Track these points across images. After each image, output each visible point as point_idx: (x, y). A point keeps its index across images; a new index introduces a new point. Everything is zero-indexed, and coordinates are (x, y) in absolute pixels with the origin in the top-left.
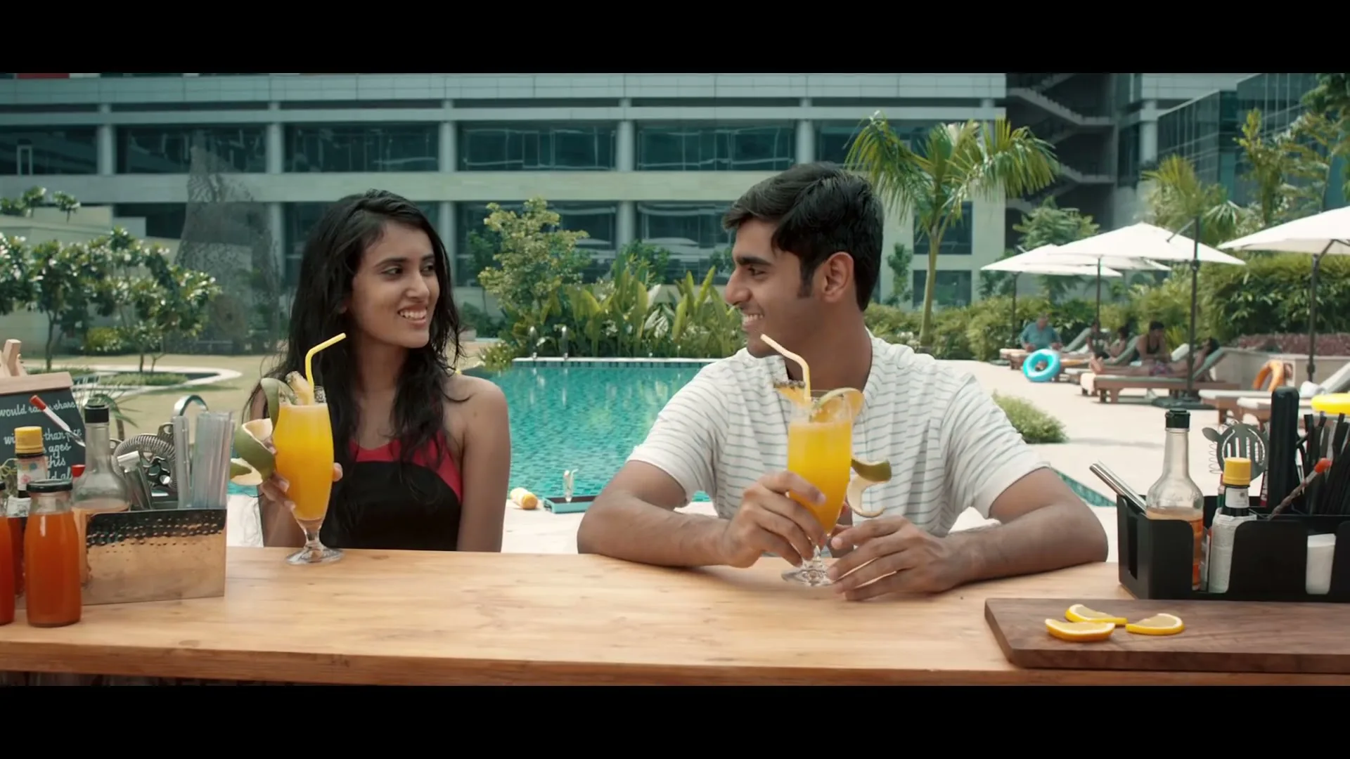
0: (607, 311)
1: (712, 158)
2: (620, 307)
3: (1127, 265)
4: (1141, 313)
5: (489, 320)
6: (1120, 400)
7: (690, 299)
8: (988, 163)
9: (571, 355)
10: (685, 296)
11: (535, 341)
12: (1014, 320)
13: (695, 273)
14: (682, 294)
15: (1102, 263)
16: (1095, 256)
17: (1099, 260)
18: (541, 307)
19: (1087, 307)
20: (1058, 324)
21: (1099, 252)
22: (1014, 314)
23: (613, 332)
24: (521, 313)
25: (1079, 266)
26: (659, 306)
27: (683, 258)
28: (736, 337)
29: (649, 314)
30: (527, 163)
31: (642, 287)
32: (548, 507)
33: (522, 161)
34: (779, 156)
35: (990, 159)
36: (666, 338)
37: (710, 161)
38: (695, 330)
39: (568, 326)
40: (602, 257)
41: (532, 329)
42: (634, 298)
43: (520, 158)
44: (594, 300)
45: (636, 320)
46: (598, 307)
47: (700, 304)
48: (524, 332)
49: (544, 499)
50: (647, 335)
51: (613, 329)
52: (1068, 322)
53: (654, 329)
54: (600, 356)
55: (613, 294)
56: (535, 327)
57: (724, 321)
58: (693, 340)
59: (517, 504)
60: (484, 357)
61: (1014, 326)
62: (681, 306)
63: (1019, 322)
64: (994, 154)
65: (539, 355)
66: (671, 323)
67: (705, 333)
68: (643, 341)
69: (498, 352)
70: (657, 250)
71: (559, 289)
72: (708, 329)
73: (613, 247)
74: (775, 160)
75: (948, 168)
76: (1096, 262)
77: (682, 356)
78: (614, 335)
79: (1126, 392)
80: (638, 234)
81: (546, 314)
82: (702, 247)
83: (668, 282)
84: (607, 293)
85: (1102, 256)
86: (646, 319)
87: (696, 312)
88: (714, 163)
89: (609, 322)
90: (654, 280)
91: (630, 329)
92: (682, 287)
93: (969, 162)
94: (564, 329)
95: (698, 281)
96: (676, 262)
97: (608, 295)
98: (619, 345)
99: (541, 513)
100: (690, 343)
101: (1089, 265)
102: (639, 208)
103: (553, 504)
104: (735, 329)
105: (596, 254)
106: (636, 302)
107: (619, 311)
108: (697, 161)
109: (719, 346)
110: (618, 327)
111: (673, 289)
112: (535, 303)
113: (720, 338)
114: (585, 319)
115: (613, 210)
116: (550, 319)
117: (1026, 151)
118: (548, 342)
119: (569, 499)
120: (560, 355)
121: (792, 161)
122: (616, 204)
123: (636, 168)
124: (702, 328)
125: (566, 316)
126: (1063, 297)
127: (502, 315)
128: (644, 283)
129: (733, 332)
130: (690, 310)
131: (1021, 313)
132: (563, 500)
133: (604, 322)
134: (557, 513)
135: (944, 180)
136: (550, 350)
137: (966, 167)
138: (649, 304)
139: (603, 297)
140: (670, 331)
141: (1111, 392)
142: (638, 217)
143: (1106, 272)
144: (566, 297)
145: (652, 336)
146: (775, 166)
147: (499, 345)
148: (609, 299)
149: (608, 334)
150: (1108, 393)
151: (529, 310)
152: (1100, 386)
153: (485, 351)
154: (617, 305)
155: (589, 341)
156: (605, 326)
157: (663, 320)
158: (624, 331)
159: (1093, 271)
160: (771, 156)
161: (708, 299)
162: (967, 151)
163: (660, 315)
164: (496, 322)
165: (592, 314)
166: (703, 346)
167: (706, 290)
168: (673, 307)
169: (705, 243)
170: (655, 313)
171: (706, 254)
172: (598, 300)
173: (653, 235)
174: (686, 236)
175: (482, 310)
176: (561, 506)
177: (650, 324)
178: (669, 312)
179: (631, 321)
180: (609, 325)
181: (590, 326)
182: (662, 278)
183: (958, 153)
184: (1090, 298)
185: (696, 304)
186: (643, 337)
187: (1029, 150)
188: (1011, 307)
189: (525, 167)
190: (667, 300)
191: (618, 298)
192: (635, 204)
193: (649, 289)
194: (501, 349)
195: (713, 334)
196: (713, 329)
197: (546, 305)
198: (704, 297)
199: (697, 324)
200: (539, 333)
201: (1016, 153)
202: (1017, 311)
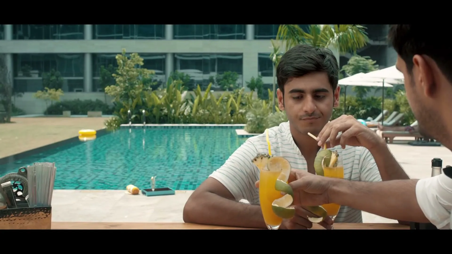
0: (163, 103)
1: (208, 33)
2: (169, 101)
3: (396, 82)
4: (401, 103)
5: (107, 107)
6: (394, 142)
7: (200, 98)
8: (336, 37)
9: (147, 123)
10: (198, 97)
11: (130, 116)
12: (345, 106)
13: (201, 85)
14: (197, 96)
15: (385, 81)
16: (382, 78)
17: (383, 80)
18: (133, 101)
19: (377, 101)
20: (365, 108)
21: (384, 77)
22: (345, 104)
23: (165, 113)
24: (124, 105)
25: (374, 82)
26: (187, 101)
27: (196, 79)
28: (221, 115)
29: (182, 104)
30: (125, 35)
31: (179, 92)
32: (144, 193)
33: (122, 35)
34: (238, 32)
35: (337, 35)
36: (189, 115)
37: (207, 35)
38: (203, 111)
39: (146, 110)
40: (160, 78)
41: (129, 111)
42: (175, 97)
43: (121, 33)
44: (157, 98)
45: (176, 108)
46: (159, 102)
47: (205, 100)
48: (126, 113)
49: (142, 190)
50: (181, 114)
51: (166, 111)
52: (369, 107)
53: (184, 111)
54: (160, 123)
55: (165, 95)
56: (131, 111)
57: (215, 107)
58: (202, 116)
59: (130, 192)
60: (107, 124)
61: (345, 109)
62: (196, 101)
63: (347, 107)
64: (339, 33)
65: (132, 123)
66: (192, 109)
67: (207, 112)
68: (180, 117)
69: (113, 122)
70: (185, 75)
71: (141, 93)
72: (208, 111)
73: (164, 73)
74: (236, 34)
75: (319, 39)
76: (382, 81)
77: (197, 123)
78: (166, 114)
79: (396, 138)
80: (175, 68)
81: (135, 105)
82: (204, 73)
83: (190, 90)
84: (163, 95)
85: (385, 78)
86: (180, 107)
87: (203, 103)
88: (209, 36)
89: (164, 108)
90: (185, 89)
91: (173, 111)
92: (197, 92)
93: (328, 37)
94: (144, 111)
95: (204, 89)
96: (192, 81)
97: (163, 96)
98: (168, 118)
99: (141, 196)
100: (200, 117)
101: (379, 82)
102: (176, 56)
103: (146, 192)
104: (220, 111)
105: (157, 77)
106: (176, 99)
107: (168, 103)
108: (202, 35)
109: (214, 118)
110: (168, 110)
111: (192, 93)
112: (130, 99)
113: (214, 115)
114: (153, 106)
115: (164, 57)
116: (138, 107)
117: (353, 32)
118: (136, 117)
119: (153, 190)
120: (142, 123)
121: (244, 35)
122: (165, 54)
123: (174, 38)
124: (206, 110)
125: (144, 105)
126: (366, 96)
127: (113, 105)
128: (179, 90)
129: (220, 112)
130: (200, 102)
131: (348, 103)
132: (151, 190)
133: (162, 108)
134: (148, 196)
135: (317, 44)
136: (137, 120)
137: (327, 39)
138: (182, 100)
139: (161, 97)
140: (191, 112)
141: (390, 138)
142: (175, 60)
143: (386, 85)
144: (144, 97)
145: (183, 114)
146: (236, 37)
147: (114, 119)
148: (164, 98)
149: (163, 114)
150: (388, 139)
151: (128, 103)
152: (385, 136)
153: (107, 122)
154: (167, 101)
155: (154, 117)
156: (162, 110)
157: (188, 108)
158: (171, 112)
159: (381, 85)
160: (234, 32)
161: (209, 97)
162: (327, 32)
163: (186, 105)
164: (110, 108)
165: (156, 105)
166: (206, 118)
167: (207, 94)
168: (192, 101)
169: (206, 72)
170: (185, 104)
171: (206, 77)
172: (159, 98)
173: (182, 68)
174: (196, 68)
175: (104, 102)
176: (150, 193)
177: (182, 109)
178: (191, 103)
179: (174, 107)
180: (164, 109)
181: (155, 111)
182: (188, 88)
183: (323, 32)
184: (379, 96)
185: (203, 100)
186: (179, 115)
187: (355, 32)
188: (344, 100)
189: (124, 37)
190: (189, 98)
191: (168, 97)
192: (174, 54)
193: (181, 93)
194: (115, 120)
195: (211, 113)
196: (211, 111)
197: (135, 101)
198: (206, 97)
199: (204, 108)
200: (132, 113)
201: (349, 33)
202: (347, 102)
